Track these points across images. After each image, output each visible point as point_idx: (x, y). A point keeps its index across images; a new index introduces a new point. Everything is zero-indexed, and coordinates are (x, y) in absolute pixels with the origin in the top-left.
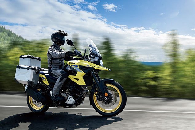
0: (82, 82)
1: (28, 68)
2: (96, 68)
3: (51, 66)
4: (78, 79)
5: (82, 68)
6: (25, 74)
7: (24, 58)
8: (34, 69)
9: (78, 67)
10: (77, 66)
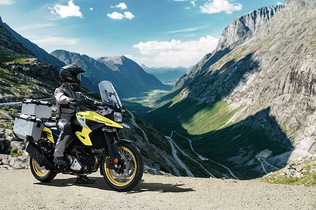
0: (88, 142)
1: (27, 120)
2: (107, 124)
3: (60, 116)
4: (84, 138)
5: (90, 123)
6: (24, 126)
7: (27, 103)
8: (34, 121)
9: (85, 122)
10: (83, 120)
